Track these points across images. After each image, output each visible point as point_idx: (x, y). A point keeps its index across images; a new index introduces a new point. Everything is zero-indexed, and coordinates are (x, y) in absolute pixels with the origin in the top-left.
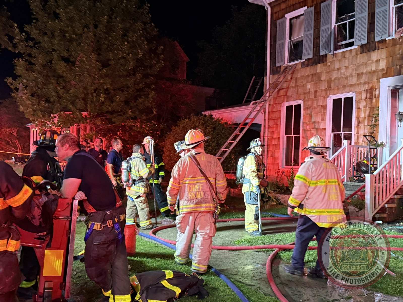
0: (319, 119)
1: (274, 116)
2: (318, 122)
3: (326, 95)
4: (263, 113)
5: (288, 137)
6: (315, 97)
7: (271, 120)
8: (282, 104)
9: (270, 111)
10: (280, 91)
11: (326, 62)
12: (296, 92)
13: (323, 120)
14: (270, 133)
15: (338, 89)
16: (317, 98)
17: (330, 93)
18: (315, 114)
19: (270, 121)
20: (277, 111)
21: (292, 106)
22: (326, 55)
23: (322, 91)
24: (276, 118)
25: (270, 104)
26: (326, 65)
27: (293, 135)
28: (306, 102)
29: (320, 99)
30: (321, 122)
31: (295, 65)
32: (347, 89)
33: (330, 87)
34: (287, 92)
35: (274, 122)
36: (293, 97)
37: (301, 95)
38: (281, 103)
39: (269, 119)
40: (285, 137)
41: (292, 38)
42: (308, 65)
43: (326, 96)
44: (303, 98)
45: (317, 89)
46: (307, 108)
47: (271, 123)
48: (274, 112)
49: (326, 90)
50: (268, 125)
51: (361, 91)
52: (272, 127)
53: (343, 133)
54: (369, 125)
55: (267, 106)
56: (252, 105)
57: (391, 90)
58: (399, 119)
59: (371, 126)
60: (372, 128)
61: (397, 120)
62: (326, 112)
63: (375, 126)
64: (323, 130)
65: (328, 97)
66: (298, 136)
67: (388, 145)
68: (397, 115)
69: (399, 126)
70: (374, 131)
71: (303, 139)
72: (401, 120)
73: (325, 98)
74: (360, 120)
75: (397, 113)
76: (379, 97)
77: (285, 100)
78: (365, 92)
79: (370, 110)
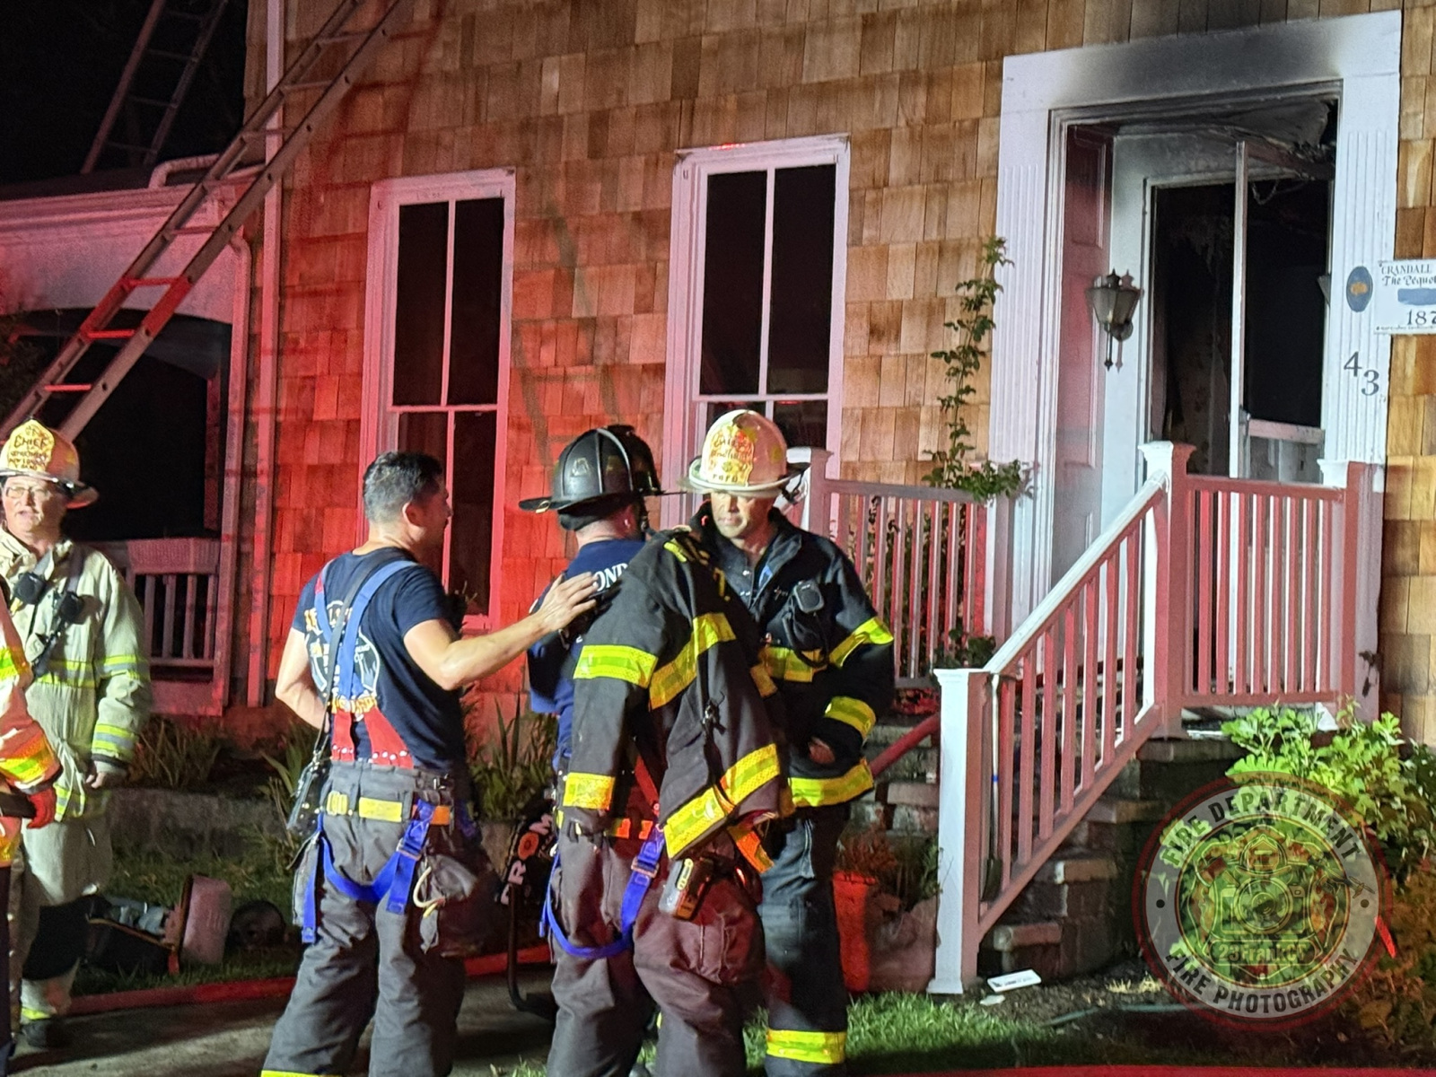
0: (620, 301)
1: (319, 268)
2: (615, 324)
3: (667, 146)
4: (242, 244)
5: (410, 415)
6: (595, 152)
7: (294, 296)
8: (374, 189)
9: (292, 236)
10: (360, 99)
12: (470, 112)
13: (648, 309)
14: (290, 388)
15: (742, 106)
16: (608, 162)
17: (691, 133)
18: (592, 270)
19: (288, 303)
20: (335, 238)
21: (446, 205)
23: (638, 117)
24: (331, 286)
25: (288, 183)
27: (450, 403)
28: (535, 184)
29: (630, 171)
30: (633, 325)
32: (800, 111)
33: (693, 92)
34: (404, 112)
35: (320, 310)
36: (449, 148)
37: (500, 132)
38: (369, 185)
39: (282, 292)
40: (396, 418)
43: (664, 158)
44: (517, 156)
45: (611, 102)
46: (542, 226)
47: (300, 316)
48: (318, 240)
49: (662, 111)
50: (280, 336)
51: (888, 132)
52: (302, 344)
53: (770, 401)
54: (935, 355)
55: (272, 199)
56: (167, 184)
57: (1064, 133)
58: (1110, 317)
59: (948, 360)
60: (957, 371)
61: (1096, 326)
62: (667, 261)
63: (970, 358)
64: (645, 377)
65: (681, 158)
66: (485, 414)
67: (1044, 483)
68: (1098, 295)
69: (1109, 363)
70: (968, 390)
71: (513, 434)
72: (1120, 328)
73: (657, 164)
74: (881, 320)
75: (1098, 283)
76: (993, 173)
77: (398, 164)
78: (912, 136)
79: (941, 252)
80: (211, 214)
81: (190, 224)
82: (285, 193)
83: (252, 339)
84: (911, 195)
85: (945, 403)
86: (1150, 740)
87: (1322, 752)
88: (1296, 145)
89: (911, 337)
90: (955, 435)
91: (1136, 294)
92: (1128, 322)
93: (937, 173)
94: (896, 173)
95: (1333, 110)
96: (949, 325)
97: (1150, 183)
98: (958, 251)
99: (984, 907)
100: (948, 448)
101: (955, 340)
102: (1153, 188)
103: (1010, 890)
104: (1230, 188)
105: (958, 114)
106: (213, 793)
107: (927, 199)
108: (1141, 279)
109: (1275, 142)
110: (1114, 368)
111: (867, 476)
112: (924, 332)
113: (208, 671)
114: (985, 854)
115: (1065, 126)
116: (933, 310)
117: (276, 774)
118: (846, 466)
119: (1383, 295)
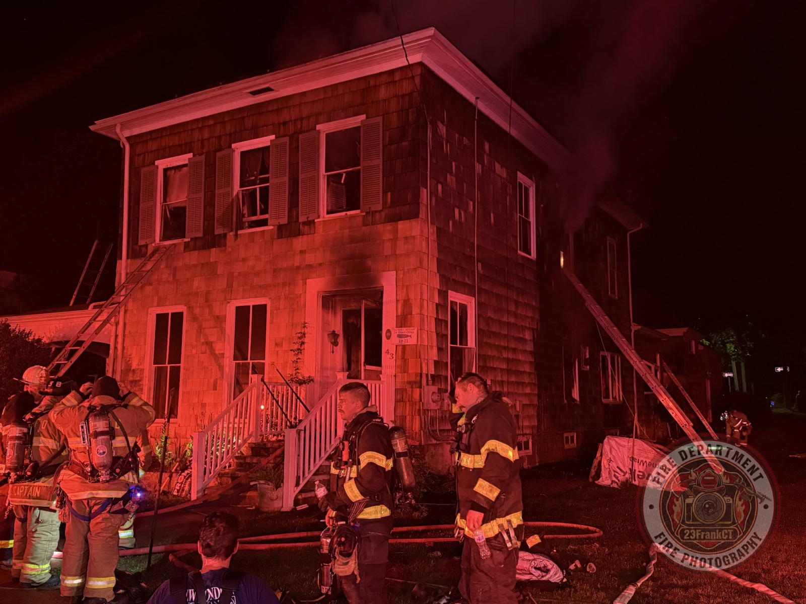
0: (213, 337)
1: (134, 330)
2: (212, 344)
3: (225, 299)
4: (115, 324)
5: (158, 367)
6: (207, 301)
7: (127, 337)
8: (149, 310)
9: (127, 321)
10: (146, 287)
11: (225, 245)
12: (175, 290)
13: (220, 340)
14: (126, 360)
15: (244, 290)
16: (210, 303)
17: (231, 296)
18: (206, 330)
19: (126, 339)
20: (139, 322)
21: (168, 314)
22: (225, 235)
23: (218, 292)
24: (138, 334)
26: (225, 250)
27: (168, 364)
28: (191, 309)
29: (216, 305)
30: (217, 343)
31: (173, 246)
32: (258, 291)
33: (232, 286)
34: (157, 291)
35: (134, 340)
36: (169, 300)
37: (182, 296)
38: (147, 308)
39: (124, 336)
40: (154, 368)
41: (168, 200)
42: (195, 249)
43: (227, 301)
44: (187, 302)
45: (211, 288)
46: (193, 319)
47: (129, 342)
48: (134, 322)
49: (224, 291)
51: (279, 297)
52: (129, 347)
53: (251, 362)
54: (291, 350)
55: (122, 312)
56: (93, 309)
57: (321, 297)
58: (333, 341)
59: (294, 352)
60: (296, 354)
61: (330, 343)
62: (225, 327)
63: (300, 351)
64: (219, 356)
65: (229, 302)
66: (178, 366)
68: (330, 335)
69: (333, 352)
70: (299, 359)
71: (185, 371)
72: (335, 344)
73: (223, 304)
74: (278, 342)
75: (330, 333)
76: (305, 306)
77: (155, 304)
78: (285, 298)
79: (292, 325)
80: (104, 316)
81: (97, 319)
83: (116, 348)
84: (285, 312)
85: (293, 362)
89: (285, 346)
90: (296, 370)
91: (338, 335)
92: (337, 342)
93: (291, 306)
94: (282, 306)
95: (382, 293)
96: (294, 343)
98: (297, 325)
99: (296, 488)
100: (294, 372)
101: (296, 347)
102: (343, 310)
103: (302, 483)
104: (360, 311)
105: (296, 293)
107: (289, 312)
108: (340, 332)
109: (371, 300)
111: (274, 381)
112: (288, 345)
114: (296, 475)
116: (290, 339)
118: (269, 378)
119: (394, 335)
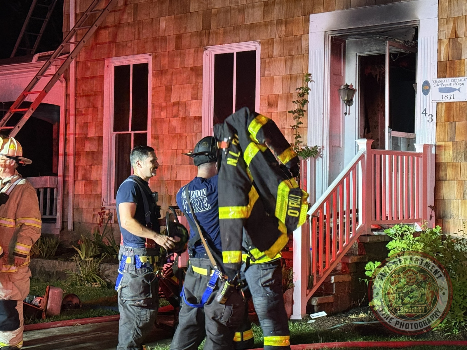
1: (88, 87)
2: (185, 104)
3: (201, 45)
4: (63, 79)
5: (119, 134)
6: (178, 48)
7: (81, 97)
8: (106, 60)
9: (79, 77)
10: (101, 32)
12: (137, 35)
13: (196, 99)
14: (80, 126)
15: (225, 32)
16: (182, 51)
17: (209, 41)
18: (177, 86)
19: (79, 99)
20: (93, 77)
21: (129, 66)
23: (191, 36)
24: (92, 93)
25: (78, 60)
27: (132, 131)
28: (158, 59)
29: (189, 54)
30: (191, 104)
32: (244, 33)
33: (209, 28)
34: (115, 36)
35: (89, 101)
36: (130, 47)
37: (147, 42)
38: (104, 60)
39: (76, 95)
40: (114, 136)
43: (201, 48)
44: (152, 49)
45: (182, 31)
46: (161, 73)
47: (83, 103)
48: (88, 78)
49: (199, 34)
50: (76, 109)
51: (273, 39)
52: (83, 112)
54: (289, 112)
55: (73, 65)
56: (38, 61)
57: (330, 39)
58: (346, 98)
59: (294, 114)
60: (297, 117)
61: (342, 101)
62: (202, 83)
63: (301, 112)
64: (195, 121)
65: (206, 49)
66: (144, 134)
67: (326, 153)
68: (342, 91)
69: (346, 114)
70: (300, 123)
71: (153, 140)
72: (349, 102)
73: (198, 51)
74: (272, 101)
75: (342, 87)
76: (307, 52)
77: (114, 53)
78: (281, 40)
79: (291, 78)
80: (52, 70)
81: (45, 74)
82: (77, 63)
83: (67, 110)
84: (281, 60)
85: (293, 127)
86: (361, 235)
87: (417, 238)
88: (405, 41)
89: (281, 106)
90: (296, 138)
91: (354, 91)
92: (352, 100)
93: (289, 53)
94: (275, 54)
95: (417, 30)
96: (294, 102)
97: (358, 55)
98: (296, 78)
99: (308, 291)
100: (294, 142)
101: (296, 107)
102: (359, 56)
103: (316, 286)
104: (384, 55)
105: (295, 33)
106: (57, 259)
107: (286, 61)
108: (356, 86)
109: (398, 40)
110: (347, 115)
112: (285, 105)
113: (55, 220)
114: (308, 274)
115: (330, 36)
116: (289, 97)
117: (77, 253)
119: (434, 90)
